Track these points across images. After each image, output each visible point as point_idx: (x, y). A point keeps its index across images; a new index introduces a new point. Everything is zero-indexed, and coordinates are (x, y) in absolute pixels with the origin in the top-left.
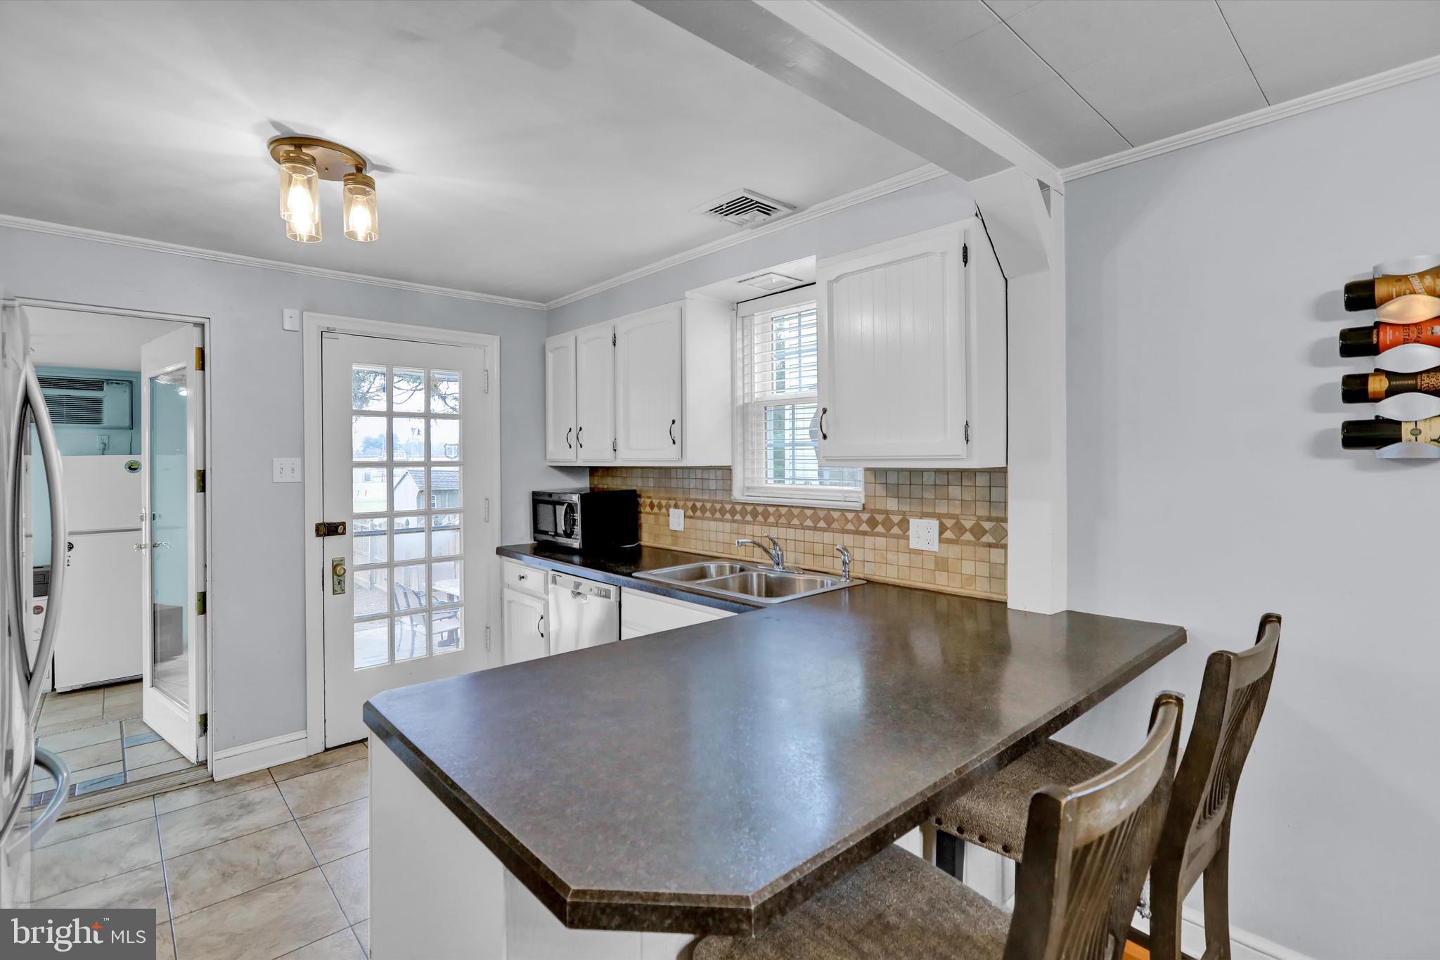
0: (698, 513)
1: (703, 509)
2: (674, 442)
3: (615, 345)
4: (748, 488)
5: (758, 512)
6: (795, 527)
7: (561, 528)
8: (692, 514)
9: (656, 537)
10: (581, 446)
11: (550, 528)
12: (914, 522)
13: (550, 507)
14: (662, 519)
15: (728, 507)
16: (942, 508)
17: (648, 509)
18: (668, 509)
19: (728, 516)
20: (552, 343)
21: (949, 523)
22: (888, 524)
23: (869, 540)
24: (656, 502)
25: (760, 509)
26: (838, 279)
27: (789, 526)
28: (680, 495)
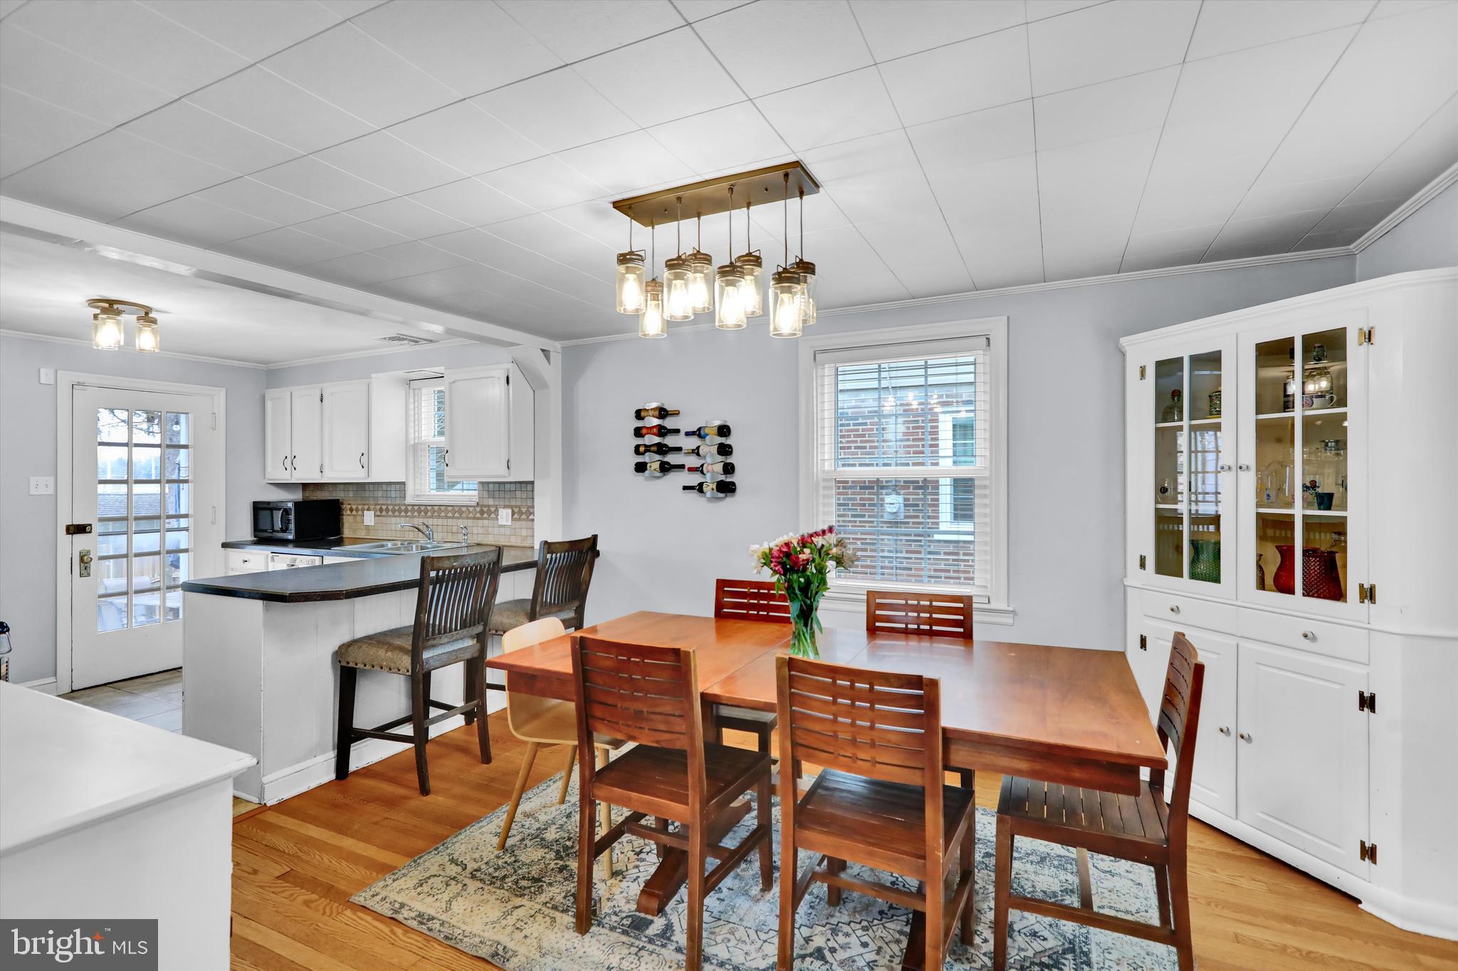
0: (384, 513)
1: (387, 510)
2: (363, 467)
3: (322, 401)
4: (417, 496)
5: (423, 509)
6: (442, 518)
7: (278, 525)
8: (379, 514)
9: (355, 531)
10: (295, 469)
11: (268, 527)
12: (500, 510)
13: (268, 512)
14: (359, 518)
15: (403, 508)
16: (513, 503)
17: (349, 512)
18: (363, 510)
19: (403, 514)
20: (271, 394)
21: (516, 510)
22: (489, 513)
23: (480, 522)
24: (354, 507)
25: (423, 508)
26: (454, 382)
27: (439, 517)
28: (372, 502)
